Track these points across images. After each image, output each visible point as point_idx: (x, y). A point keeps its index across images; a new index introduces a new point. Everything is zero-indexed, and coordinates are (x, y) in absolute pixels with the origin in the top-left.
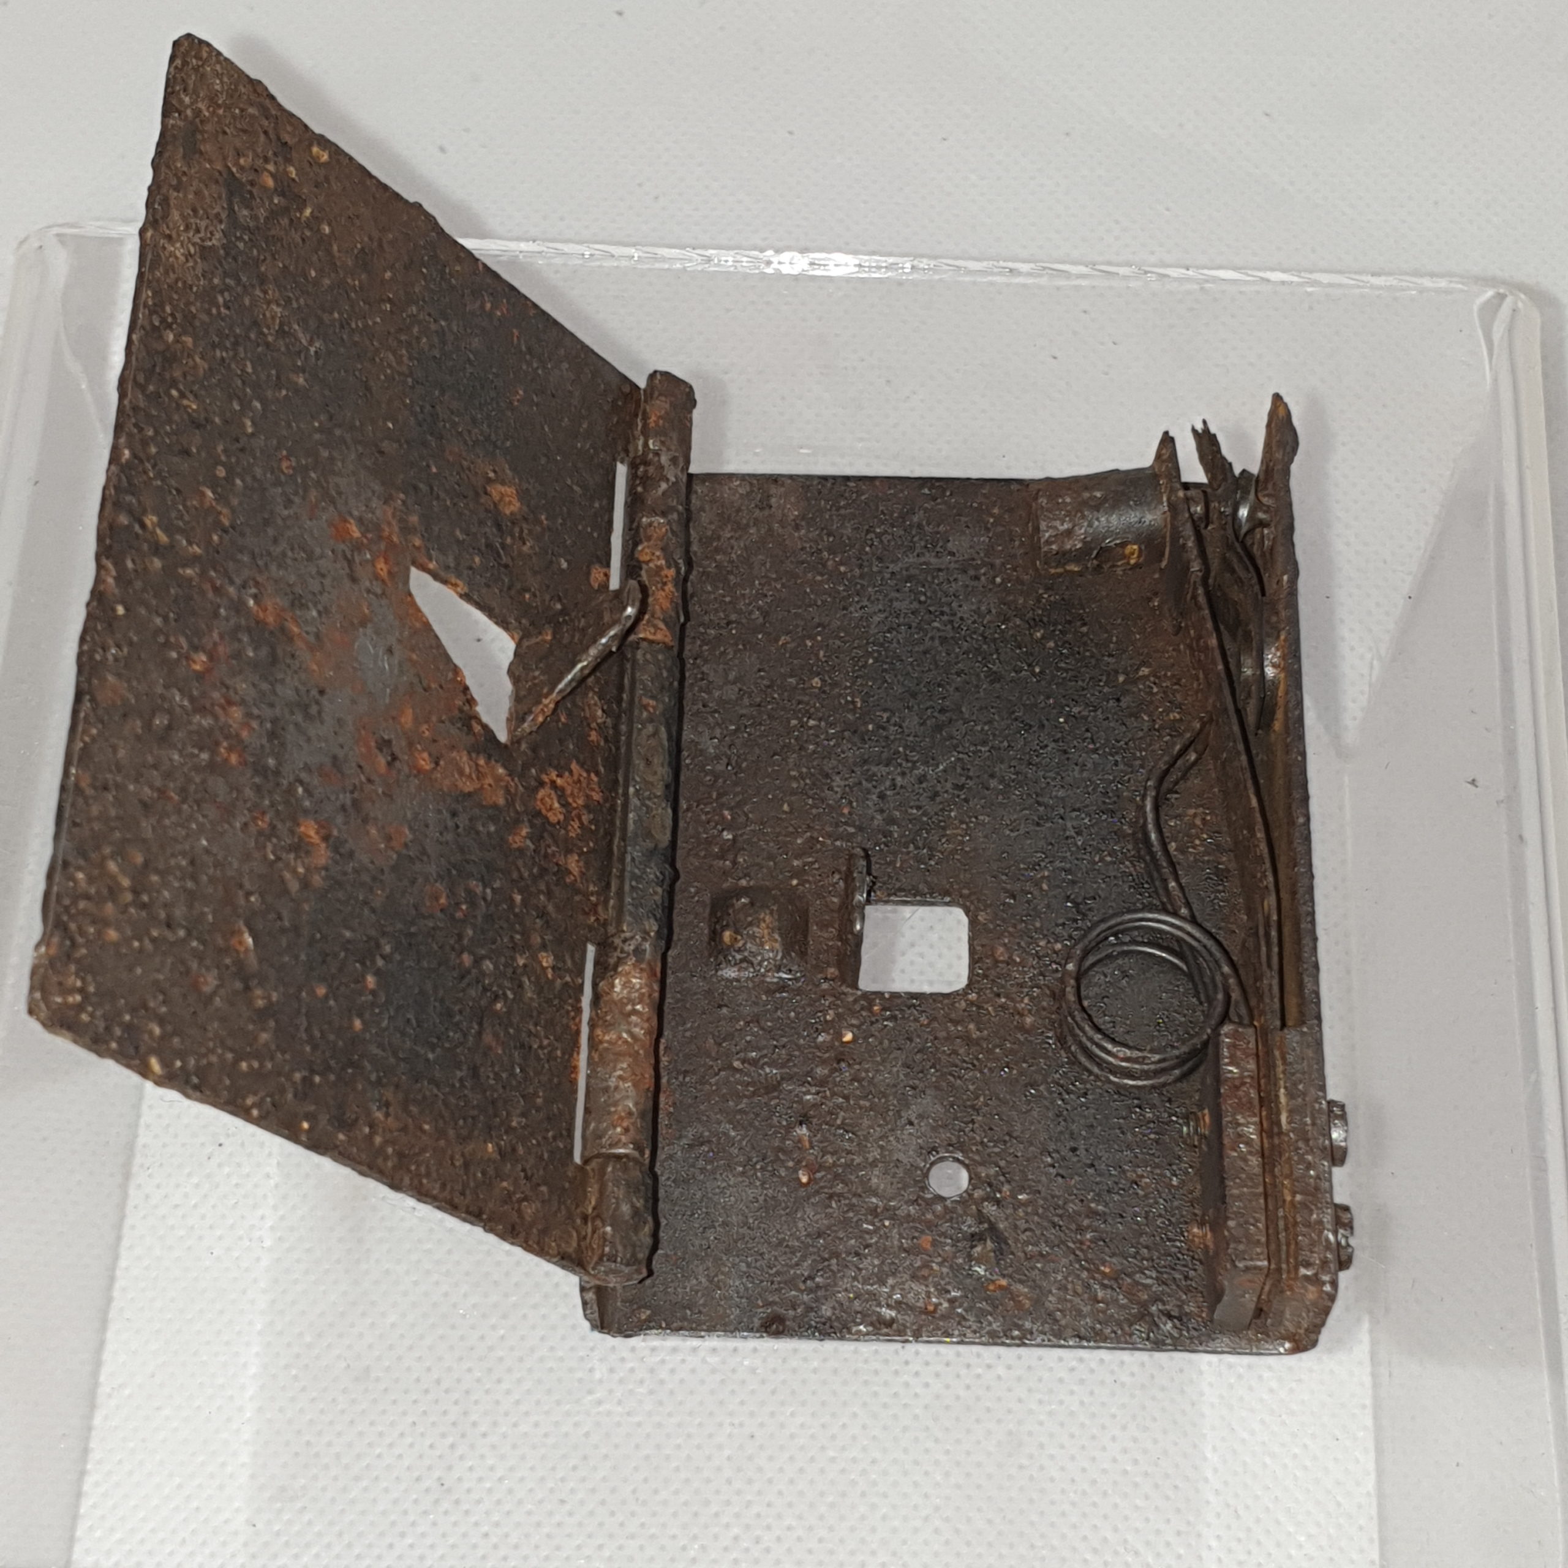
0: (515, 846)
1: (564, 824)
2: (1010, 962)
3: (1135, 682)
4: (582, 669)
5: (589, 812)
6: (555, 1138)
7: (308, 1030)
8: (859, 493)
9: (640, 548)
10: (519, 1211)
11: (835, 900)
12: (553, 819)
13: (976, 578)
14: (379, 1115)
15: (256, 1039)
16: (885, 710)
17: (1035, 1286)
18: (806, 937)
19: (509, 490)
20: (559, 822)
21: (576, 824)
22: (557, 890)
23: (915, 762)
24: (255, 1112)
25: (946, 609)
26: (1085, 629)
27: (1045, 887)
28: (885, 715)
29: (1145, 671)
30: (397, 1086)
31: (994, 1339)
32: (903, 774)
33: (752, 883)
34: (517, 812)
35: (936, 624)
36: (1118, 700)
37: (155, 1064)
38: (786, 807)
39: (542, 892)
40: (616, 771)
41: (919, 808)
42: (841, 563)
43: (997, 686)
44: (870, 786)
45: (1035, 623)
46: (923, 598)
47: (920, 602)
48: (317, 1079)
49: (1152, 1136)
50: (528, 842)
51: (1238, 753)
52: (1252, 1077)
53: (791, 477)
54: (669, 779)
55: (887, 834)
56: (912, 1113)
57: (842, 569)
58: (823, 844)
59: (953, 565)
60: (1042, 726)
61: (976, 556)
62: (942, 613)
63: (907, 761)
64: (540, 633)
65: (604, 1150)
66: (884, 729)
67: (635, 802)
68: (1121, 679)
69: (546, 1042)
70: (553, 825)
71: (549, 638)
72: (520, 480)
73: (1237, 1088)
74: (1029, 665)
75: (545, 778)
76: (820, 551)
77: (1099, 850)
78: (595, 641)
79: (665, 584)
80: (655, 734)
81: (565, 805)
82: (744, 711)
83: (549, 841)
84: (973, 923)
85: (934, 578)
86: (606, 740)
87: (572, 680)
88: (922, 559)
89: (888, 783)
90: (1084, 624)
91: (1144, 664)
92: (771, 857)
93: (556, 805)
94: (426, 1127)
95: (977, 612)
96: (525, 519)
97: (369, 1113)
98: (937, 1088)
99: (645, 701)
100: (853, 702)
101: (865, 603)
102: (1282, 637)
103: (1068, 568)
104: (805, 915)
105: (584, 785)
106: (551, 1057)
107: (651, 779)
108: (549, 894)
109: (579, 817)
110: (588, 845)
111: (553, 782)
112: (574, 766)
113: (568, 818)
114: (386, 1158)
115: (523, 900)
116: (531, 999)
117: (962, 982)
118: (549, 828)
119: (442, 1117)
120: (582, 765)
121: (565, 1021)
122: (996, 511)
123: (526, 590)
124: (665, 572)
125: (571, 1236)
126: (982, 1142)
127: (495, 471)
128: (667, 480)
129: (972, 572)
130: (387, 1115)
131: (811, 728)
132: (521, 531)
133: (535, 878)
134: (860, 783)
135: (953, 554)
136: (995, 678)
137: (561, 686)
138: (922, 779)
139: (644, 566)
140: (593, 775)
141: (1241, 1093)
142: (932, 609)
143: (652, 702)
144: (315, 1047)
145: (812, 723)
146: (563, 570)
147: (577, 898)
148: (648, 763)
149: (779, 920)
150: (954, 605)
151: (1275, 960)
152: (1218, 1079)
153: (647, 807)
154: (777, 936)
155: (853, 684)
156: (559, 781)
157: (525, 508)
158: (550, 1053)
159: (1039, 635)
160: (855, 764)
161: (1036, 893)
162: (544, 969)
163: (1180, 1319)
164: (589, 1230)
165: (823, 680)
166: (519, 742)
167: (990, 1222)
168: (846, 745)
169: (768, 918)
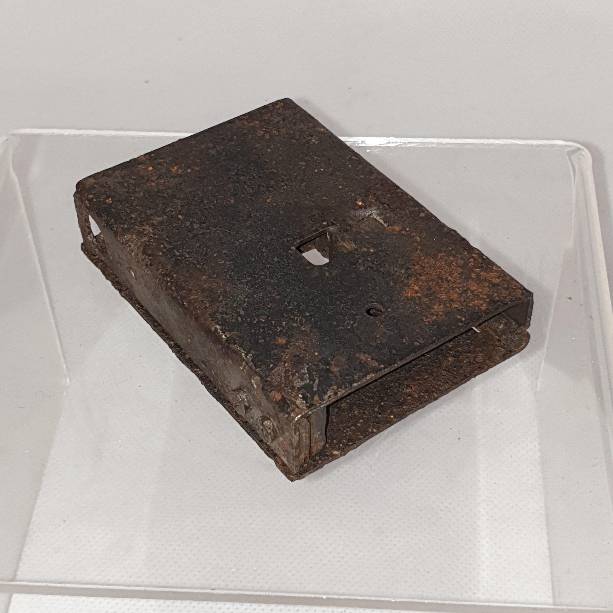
7: (366, 397)
10: (477, 362)
14: (408, 391)
15: (355, 415)
24: (375, 430)
30: (406, 379)
37: (335, 452)
48: (382, 404)
94: (426, 377)
97: (406, 394)
114: (423, 397)
119: (428, 369)
125: (500, 349)
130: (411, 388)
144: (373, 398)
164: (503, 342)
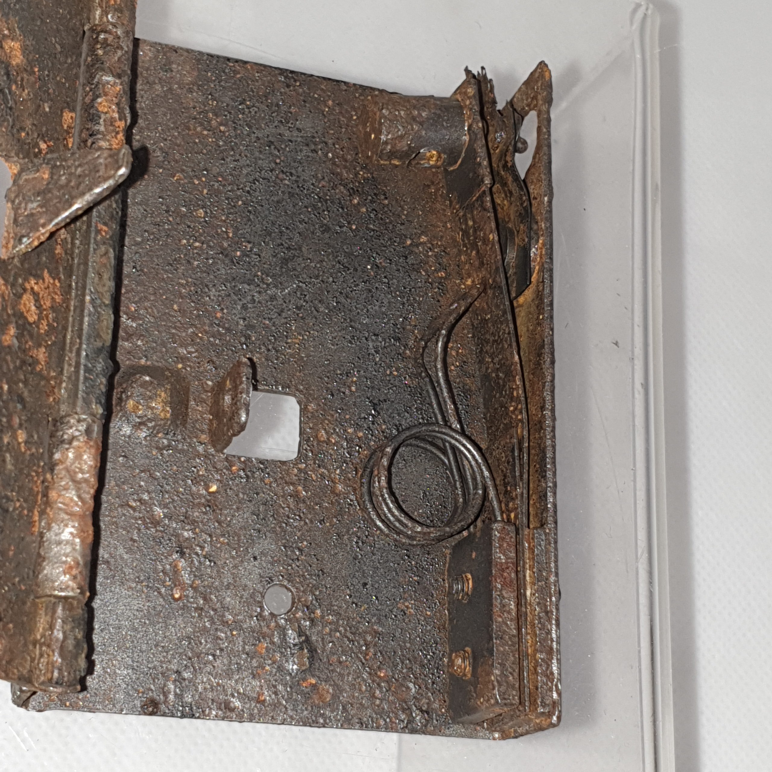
0: (6, 344)
1: (37, 324)
2: (328, 442)
3: (417, 246)
4: (78, 209)
5: (53, 312)
6: (19, 582)
8: (236, 72)
9: (99, 100)
11: (210, 383)
12: (31, 320)
13: (315, 151)
16: (249, 242)
17: (335, 685)
18: (187, 409)
19: (16, 45)
20: (34, 322)
21: (45, 323)
22: (31, 378)
23: (268, 285)
25: (293, 171)
26: (386, 202)
27: (353, 389)
28: (249, 246)
29: (424, 239)
31: (306, 723)
32: (260, 292)
33: (149, 363)
34: (8, 315)
35: (287, 182)
36: (406, 258)
38: (175, 307)
39: (20, 380)
40: (70, 276)
41: (270, 319)
42: (221, 124)
43: (327, 235)
44: (236, 298)
45: (353, 192)
46: (278, 161)
47: (276, 163)
49: (416, 578)
50: (15, 341)
51: (507, 320)
52: (513, 563)
53: (188, 51)
54: (113, 290)
55: (248, 337)
56: (256, 550)
57: (222, 128)
58: (201, 338)
59: (299, 139)
60: (356, 270)
61: (315, 135)
62: (291, 174)
63: (264, 283)
64: (38, 171)
65: (56, 593)
66: (248, 256)
67: (89, 307)
68: (409, 242)
69: (18, 504)
70: (30, 324)
71: (46, 176)
72: (25, 37)
73: (503, 570)
74: (349, 223)
75: (28, 286)
76: (207, 112)
77: (390, 367)
78: (91, 189)
79: (117, 133)
80: (106, 253)
81: (39, 307)
82: (147, 228)
83: (27, 337)
84: (303, 411)
85: (286, 146)
86: (66, 253)
87: (67, 217)
88: (279, 131)
89: (249, 298)
90: (386, 198)
91: (423, 233)
92: (164, 344)
93: (33, 308)
95: (315, 176)
96: (26, 70)
98: (274, 532)
99: (100, 226)
100: (226, 232)
101: (238, 157)
102: (541, 241)
103: (393, 162)
104: (187, 391)
105: (51, 290)
106: (20, 515)
107: (100, 289)
108: (26, 383)
109: (47, 316)
110: (51, 339)
111: (32, 289)
112: (46, 274)
113: (40, 318)
115: (9, 388)
116: (11, 471)
117: (293, 456)
118: (28, 326)
120: (50, 273)
121: (30, 485)
122: (330, 103)
123: (22, 129)
124: (118, 123)
125: (26, 661)
126: (303, 576)
127: (9, 29)
128: (122, 48)
129: (313, 147)
131: (196, 248)
132: (22, 80)
133: (16, 369)
134: (229, 295)
135: (299, 130)
136: (326, 229)
137: (56, 221)
138: (273, 298)
139: (103, 117)
140: (57, 281)
141: (505, 574)
142: (285, 170)
143: (105, 228)
145: (197, 244)
146: (47, 113)
147: (43, 383)
148: (100, 275)
149: (171, 396)
150: (300, 169)
151: (525, 476)
152: (489, 561)
153: (99, 313)
154: (168, 409)
155: (227, 218)
156: (36, 288)
157: (25, 61)
158: (20, 512)
159: (356, 201)
160: (227, 280)
161: (347, 392)
162: (19, 444)
163: (428, 713)
164: (37, 652)
165: (206, 212)
166: (13, 258)
167: (307, 636)
168: (220, 266)
169: (163, 394)
